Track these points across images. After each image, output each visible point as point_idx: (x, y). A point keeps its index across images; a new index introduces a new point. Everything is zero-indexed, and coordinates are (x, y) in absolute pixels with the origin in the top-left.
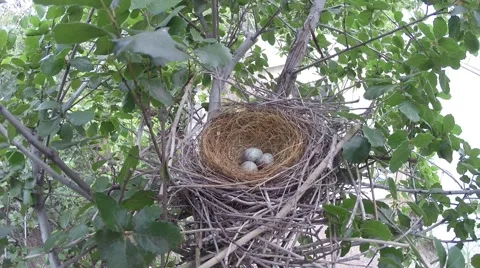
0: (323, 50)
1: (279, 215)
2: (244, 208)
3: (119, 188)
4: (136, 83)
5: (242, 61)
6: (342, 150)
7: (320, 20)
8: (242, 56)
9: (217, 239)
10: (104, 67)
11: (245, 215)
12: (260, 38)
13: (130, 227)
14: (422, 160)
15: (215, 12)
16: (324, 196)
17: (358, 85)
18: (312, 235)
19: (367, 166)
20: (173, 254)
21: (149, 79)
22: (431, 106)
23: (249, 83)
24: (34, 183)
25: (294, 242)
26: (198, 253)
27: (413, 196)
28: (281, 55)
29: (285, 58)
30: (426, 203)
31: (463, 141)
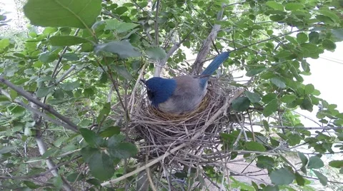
0: (219, 50)
1: (193, 138)
2: (174, 134)
3: (97, 125)
4: (108, 67)
5: (172, 57)
6: (231, 104)
7: (218, 35)
8: (171, 54)
9: (158, 151)
10: (86, 59)
11: (174, 138)
12: (182, 45)
13: (105, 146)
14: (288, 111)
15: (157, 32)
16: (220, 129)
17: (242, 69)
18: (213, 148)
19: (248, 113)
20: (132, 159)
21: (117, 66)
22: (295, 79)
23: (176, 68)
24: (33, 124)
25: (202, 152)
26: (147, 158)
27: (281, 130)
28: (193, 54)
29: (196, 55)
30: (291, 134)
31: (321, 100)
